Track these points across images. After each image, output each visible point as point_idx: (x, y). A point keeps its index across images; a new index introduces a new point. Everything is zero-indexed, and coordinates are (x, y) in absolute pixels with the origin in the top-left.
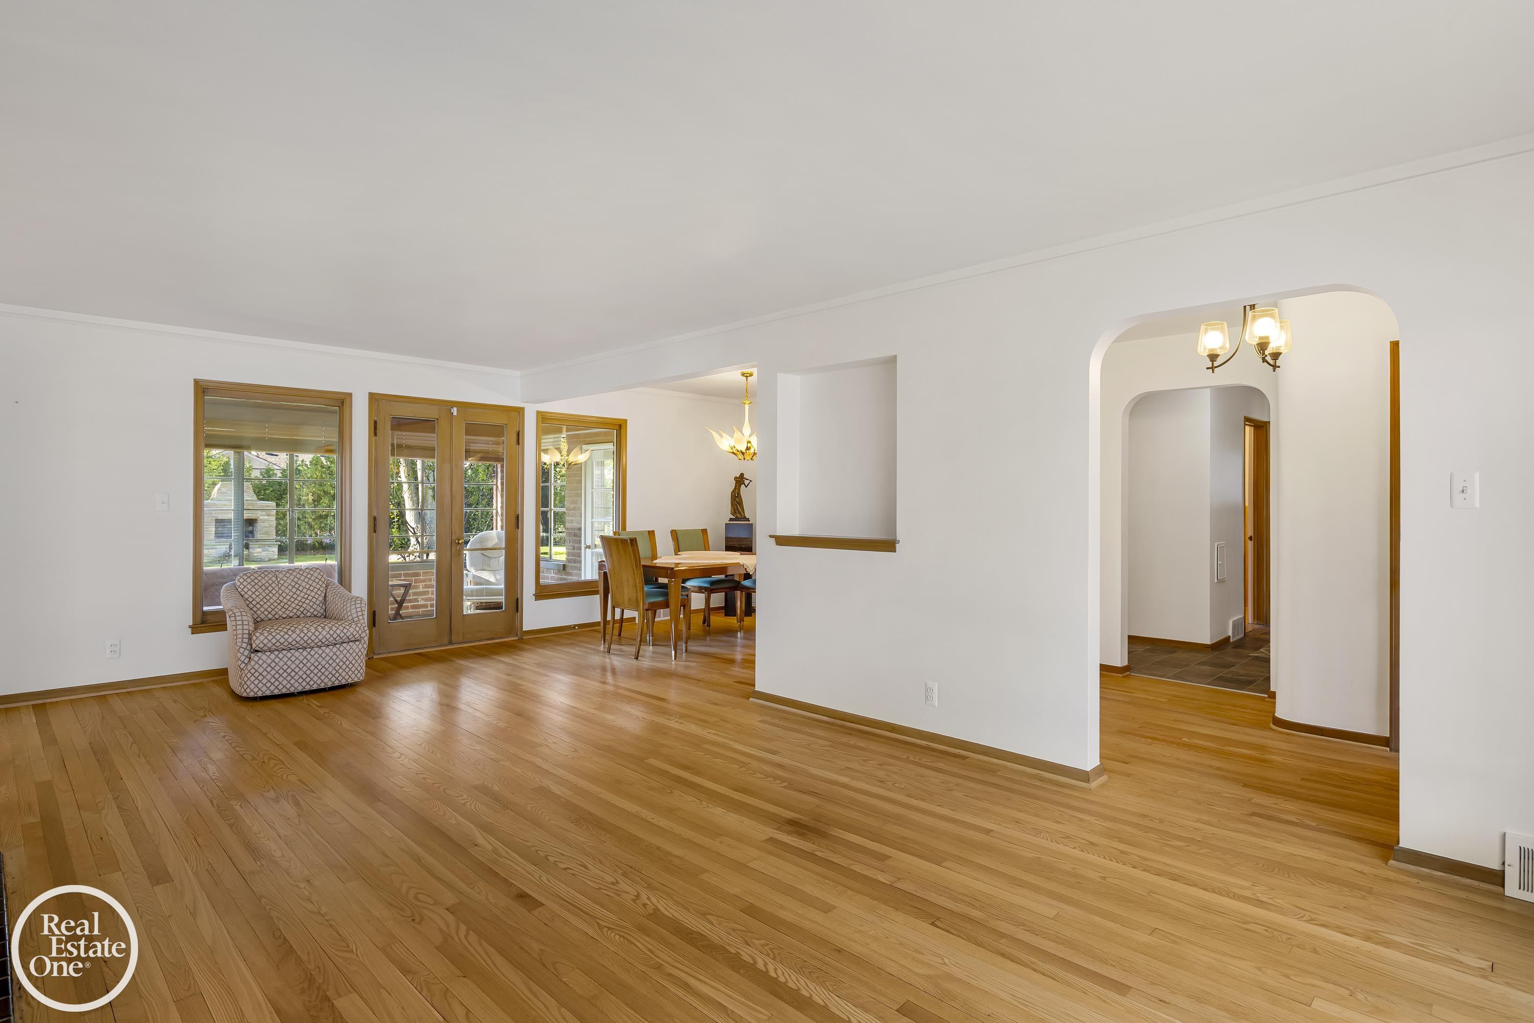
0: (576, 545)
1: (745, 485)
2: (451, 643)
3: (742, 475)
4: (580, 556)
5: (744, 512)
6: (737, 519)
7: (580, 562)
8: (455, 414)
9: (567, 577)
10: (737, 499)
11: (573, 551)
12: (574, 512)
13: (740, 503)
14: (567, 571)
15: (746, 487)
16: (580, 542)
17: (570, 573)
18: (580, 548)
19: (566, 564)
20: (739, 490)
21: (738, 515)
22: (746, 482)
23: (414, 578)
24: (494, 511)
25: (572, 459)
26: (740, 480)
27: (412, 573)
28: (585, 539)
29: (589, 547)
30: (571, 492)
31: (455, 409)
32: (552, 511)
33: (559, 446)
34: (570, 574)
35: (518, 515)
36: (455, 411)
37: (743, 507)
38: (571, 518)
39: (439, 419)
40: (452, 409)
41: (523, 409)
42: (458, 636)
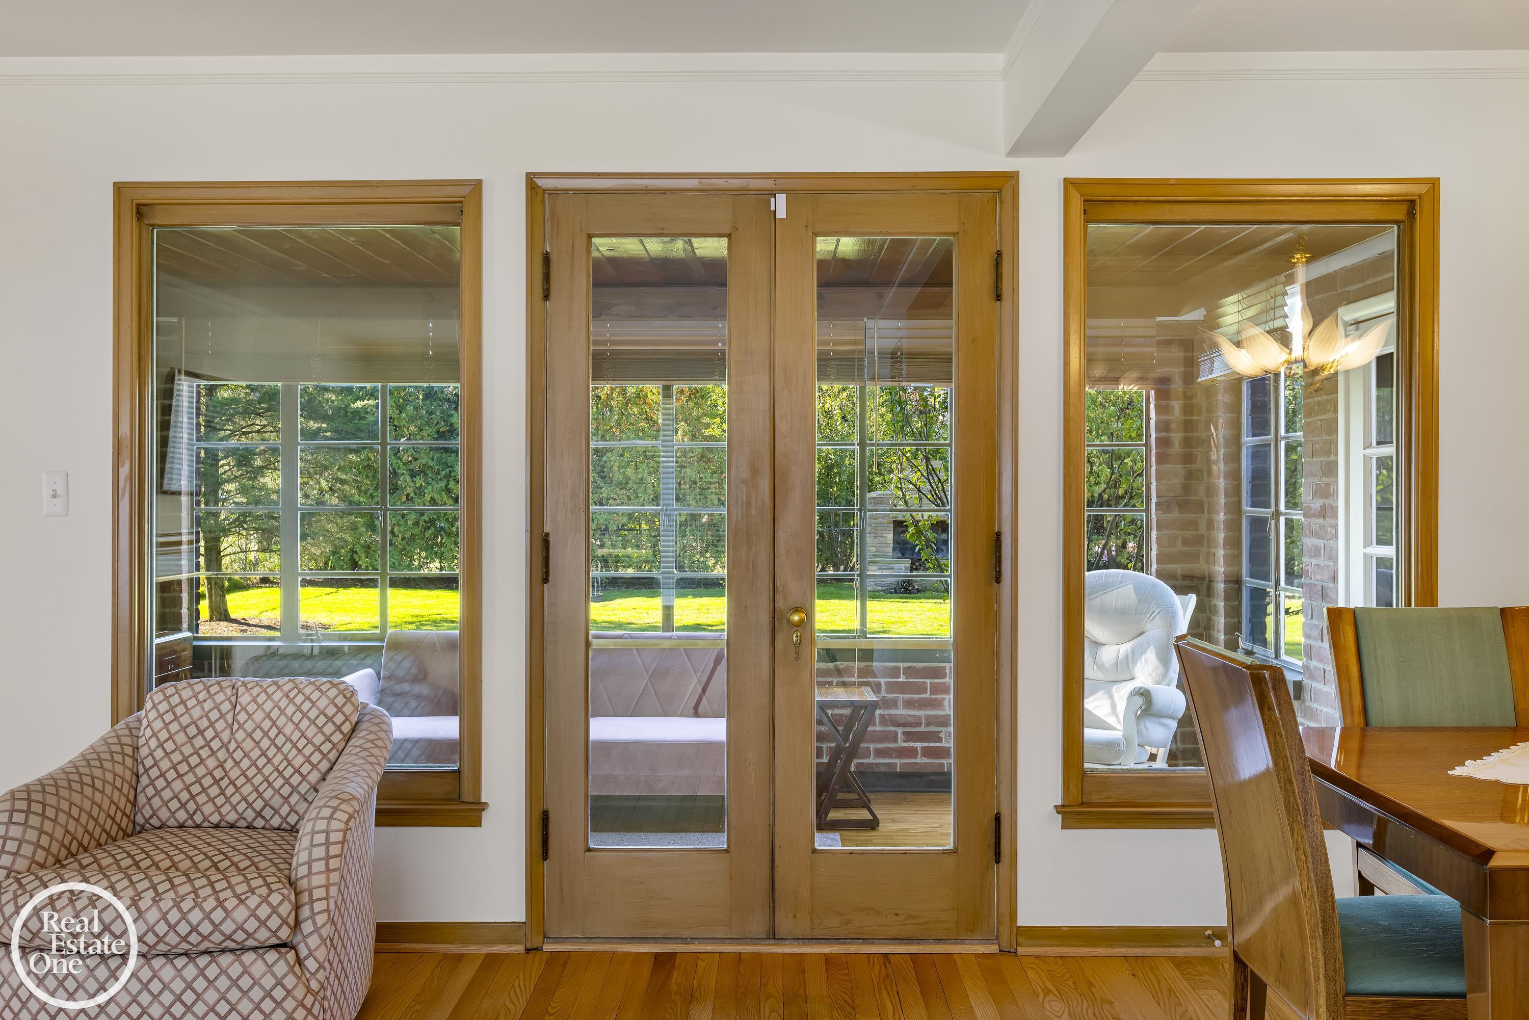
2: (774, 934)
8: (781, 213)
12: (1321, 521)
14: (1307, 704)
23: (928, 681)
25: (1316, 358)
27: (924, 669)
30: (1315, 459)
31: (781, 198)
32: (1282, 519)
33: (1279, 323)
35: (999, 534)
36: (780, 205)
38: (1315, 541)
39: (733, 235)
40: (772, 200)
41: (1012, 178)
42: (795, 917)
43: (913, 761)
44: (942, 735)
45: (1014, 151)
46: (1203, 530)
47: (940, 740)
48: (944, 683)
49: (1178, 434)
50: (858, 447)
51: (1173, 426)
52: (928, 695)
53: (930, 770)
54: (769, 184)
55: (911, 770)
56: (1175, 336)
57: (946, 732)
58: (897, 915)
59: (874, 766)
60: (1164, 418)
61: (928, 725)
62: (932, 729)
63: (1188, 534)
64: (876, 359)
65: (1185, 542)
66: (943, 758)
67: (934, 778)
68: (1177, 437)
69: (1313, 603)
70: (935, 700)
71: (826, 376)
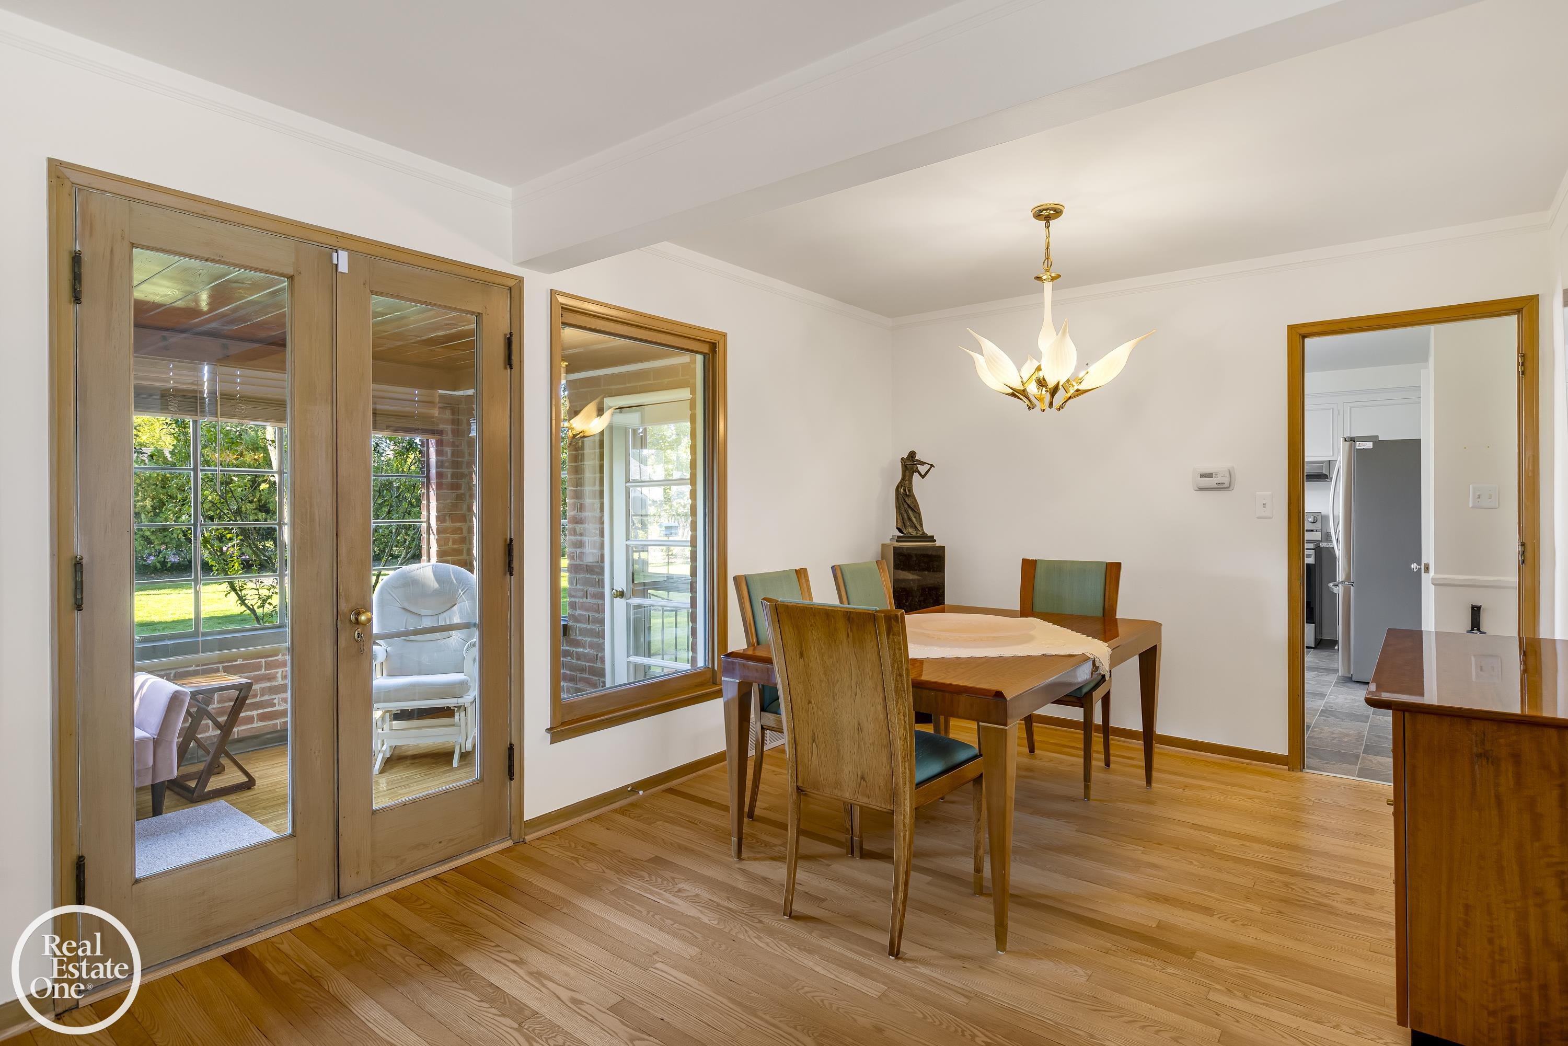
0: (591, 590)
1: (920, 474)
2: (338, 895)
3: (912, 454)
4: (600, 609)
5: (921, 525)
6: (909, 538)
7: (602, 622)
8: (344, 268)
9: (571, 649)
10: (907, 500)
11: (585, 600)
12: (586, 525)
13: (915, 509)
15: (923, 477)
16: (601, 583)
17: (577, 640)
18: (601, 596)
19: (570, 624)
20: (911, 483)
21: (911, 530)
22: (923, 469)
24: (424, 525)
26: (910, 464)
28: (612, 578)
29: (621, 594)
31: (343, 254)
34: (577, 644)
35: (511, 540)
36: (342, 260)
37: (919, 514)
38: (579, 538)
39: (296, 279)
40: (335, 255)
41: (520, 280)
42: (358, 873)
43: (250, 726)
44: (276, 701)
45: (526, 263)
46: (465, 534)
47: (274, 705)
48: (277, 660)
49: (449, 470)
50: (192, 473)
51: (447, 464)
52: (263, 671)
53: (266, 731)
54: (332, 241)
55: (249, 734)
56: (448, 404)
57: (279, 698)
58: (440, 842)
59: (213, 738)
60: (441, 458)
61: (262, 695)
62: (266, 698)
63: (456, 536)
64: (218, 399)
65: (454, 542)
66: (276, 719)
67: (268, 736)
68: (449, 472)
69: (578, 576)
70: (269, 674)
71: (168, 409)
